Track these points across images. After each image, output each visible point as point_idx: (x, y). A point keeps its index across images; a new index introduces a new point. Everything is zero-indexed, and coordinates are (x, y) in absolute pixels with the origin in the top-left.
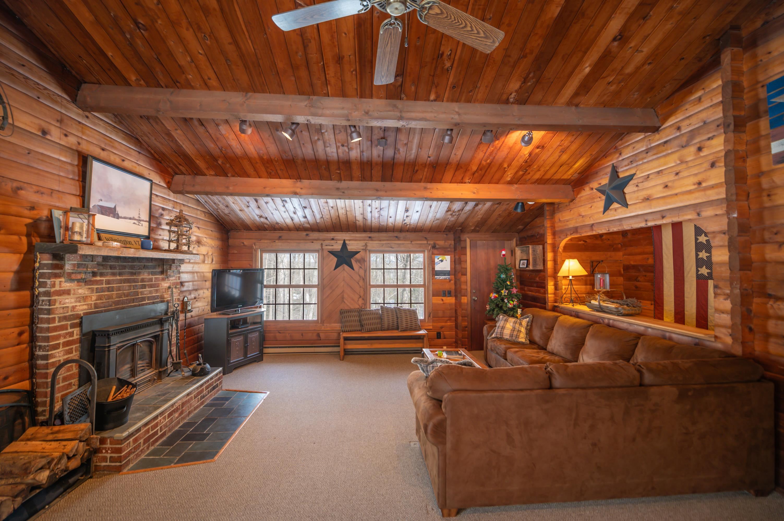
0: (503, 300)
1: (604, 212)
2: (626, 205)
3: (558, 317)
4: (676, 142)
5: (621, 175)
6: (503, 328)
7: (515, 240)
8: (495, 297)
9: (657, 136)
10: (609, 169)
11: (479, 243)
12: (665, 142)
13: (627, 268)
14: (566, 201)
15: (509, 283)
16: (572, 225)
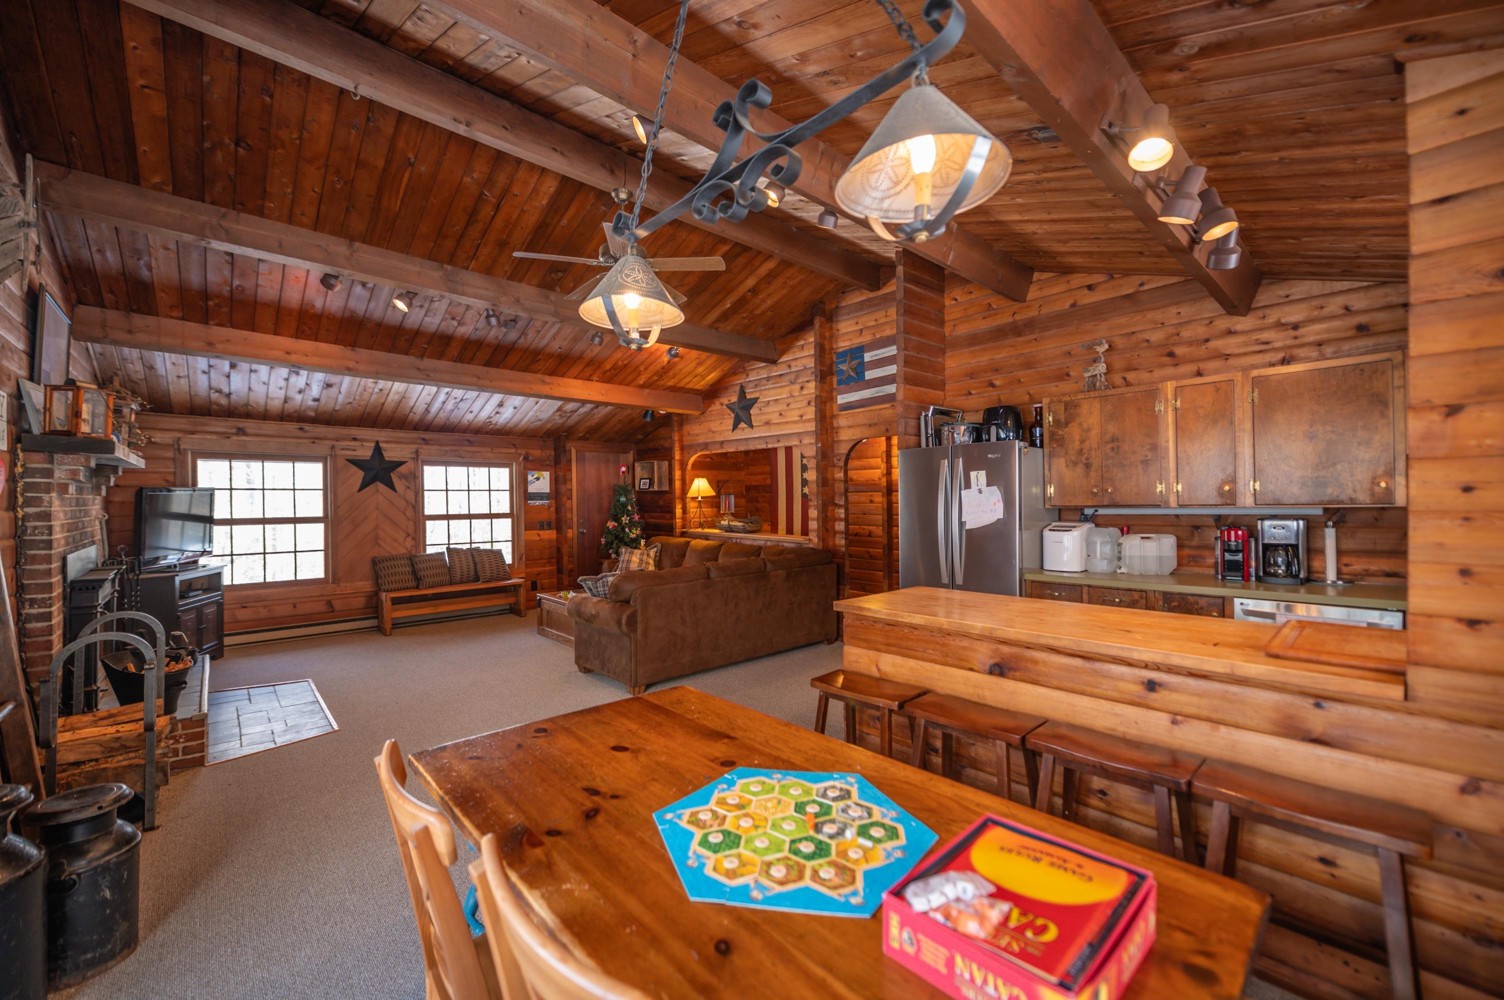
0: (623, 529)
1: (733, 430)
2: (751, 426)
3: (688, 543)
4: (787, 378)
5: (748, 396)
6: (629, 562)
7: (632, 452)
8: (614, 526)
9: (775, 368)
10: (738, 388)
11: (588, 455)
12: (781, 375)
13: (749, 489)
14: (697, 413)
15: (630, 508)
16: (701, 440)
